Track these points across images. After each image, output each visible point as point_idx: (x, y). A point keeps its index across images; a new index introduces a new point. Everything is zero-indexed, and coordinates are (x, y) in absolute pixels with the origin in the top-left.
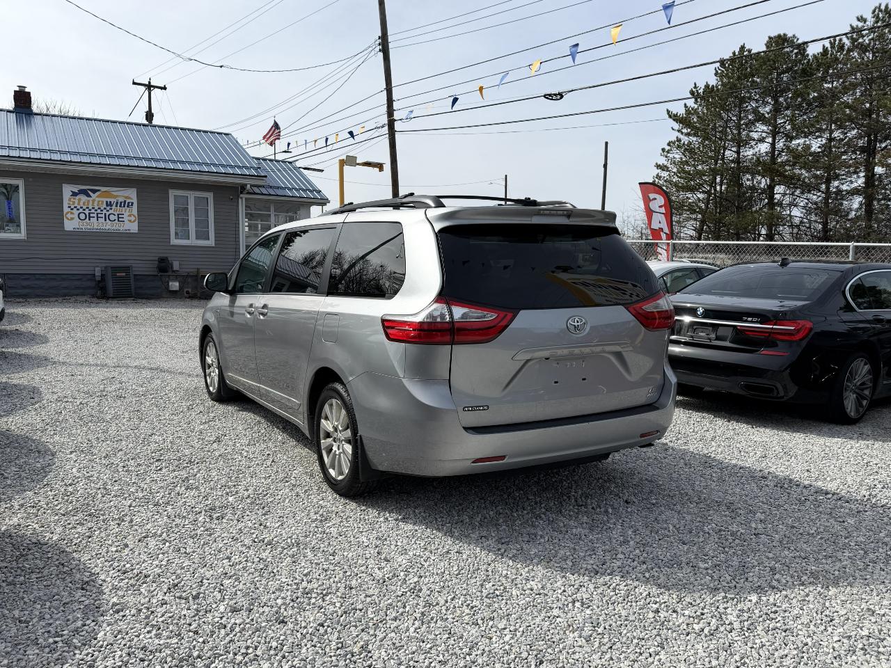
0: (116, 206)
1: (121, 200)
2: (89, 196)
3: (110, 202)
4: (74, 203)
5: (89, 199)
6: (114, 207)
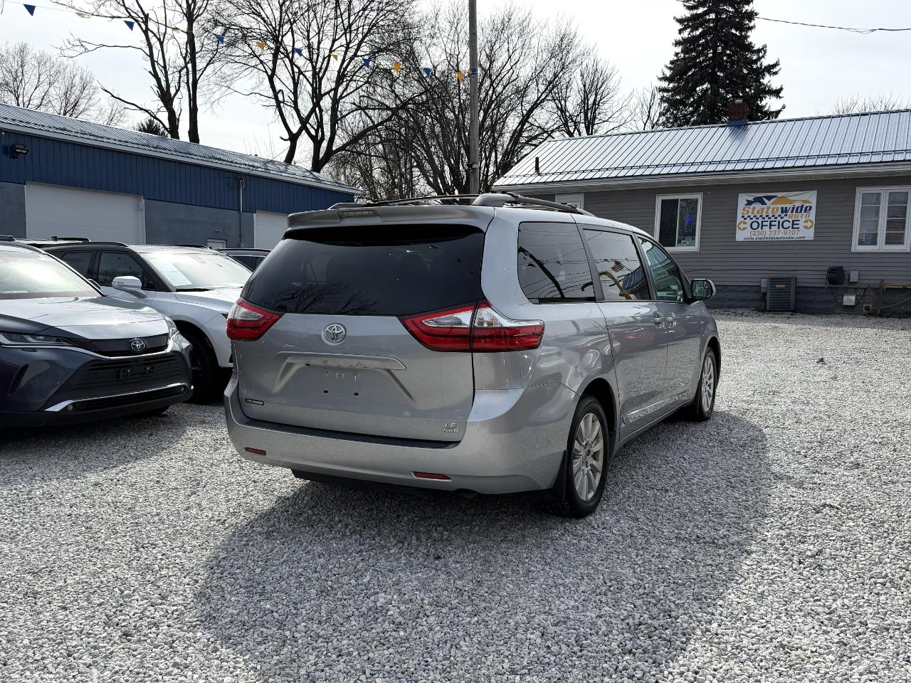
0: (792, 212)
1: (798, 204)
2: (764, 203)
3: (786, 208)
4: (748, 211)
5: (763, 206)
6: (789, 213)
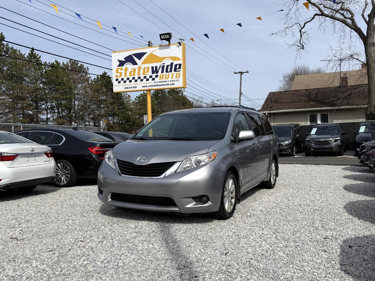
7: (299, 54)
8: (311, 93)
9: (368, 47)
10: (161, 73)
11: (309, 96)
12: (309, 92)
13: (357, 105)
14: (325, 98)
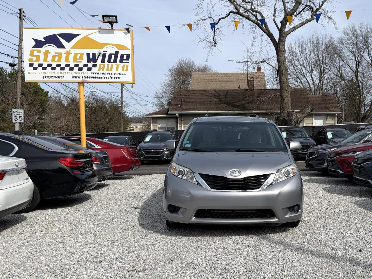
7: (211, 51)
8: (220, 95)
9: (280, 53)
10: (101, 62)
11: (218, 97)
12: (218, 93)
13: (266, 110)
14: (235, 101)
